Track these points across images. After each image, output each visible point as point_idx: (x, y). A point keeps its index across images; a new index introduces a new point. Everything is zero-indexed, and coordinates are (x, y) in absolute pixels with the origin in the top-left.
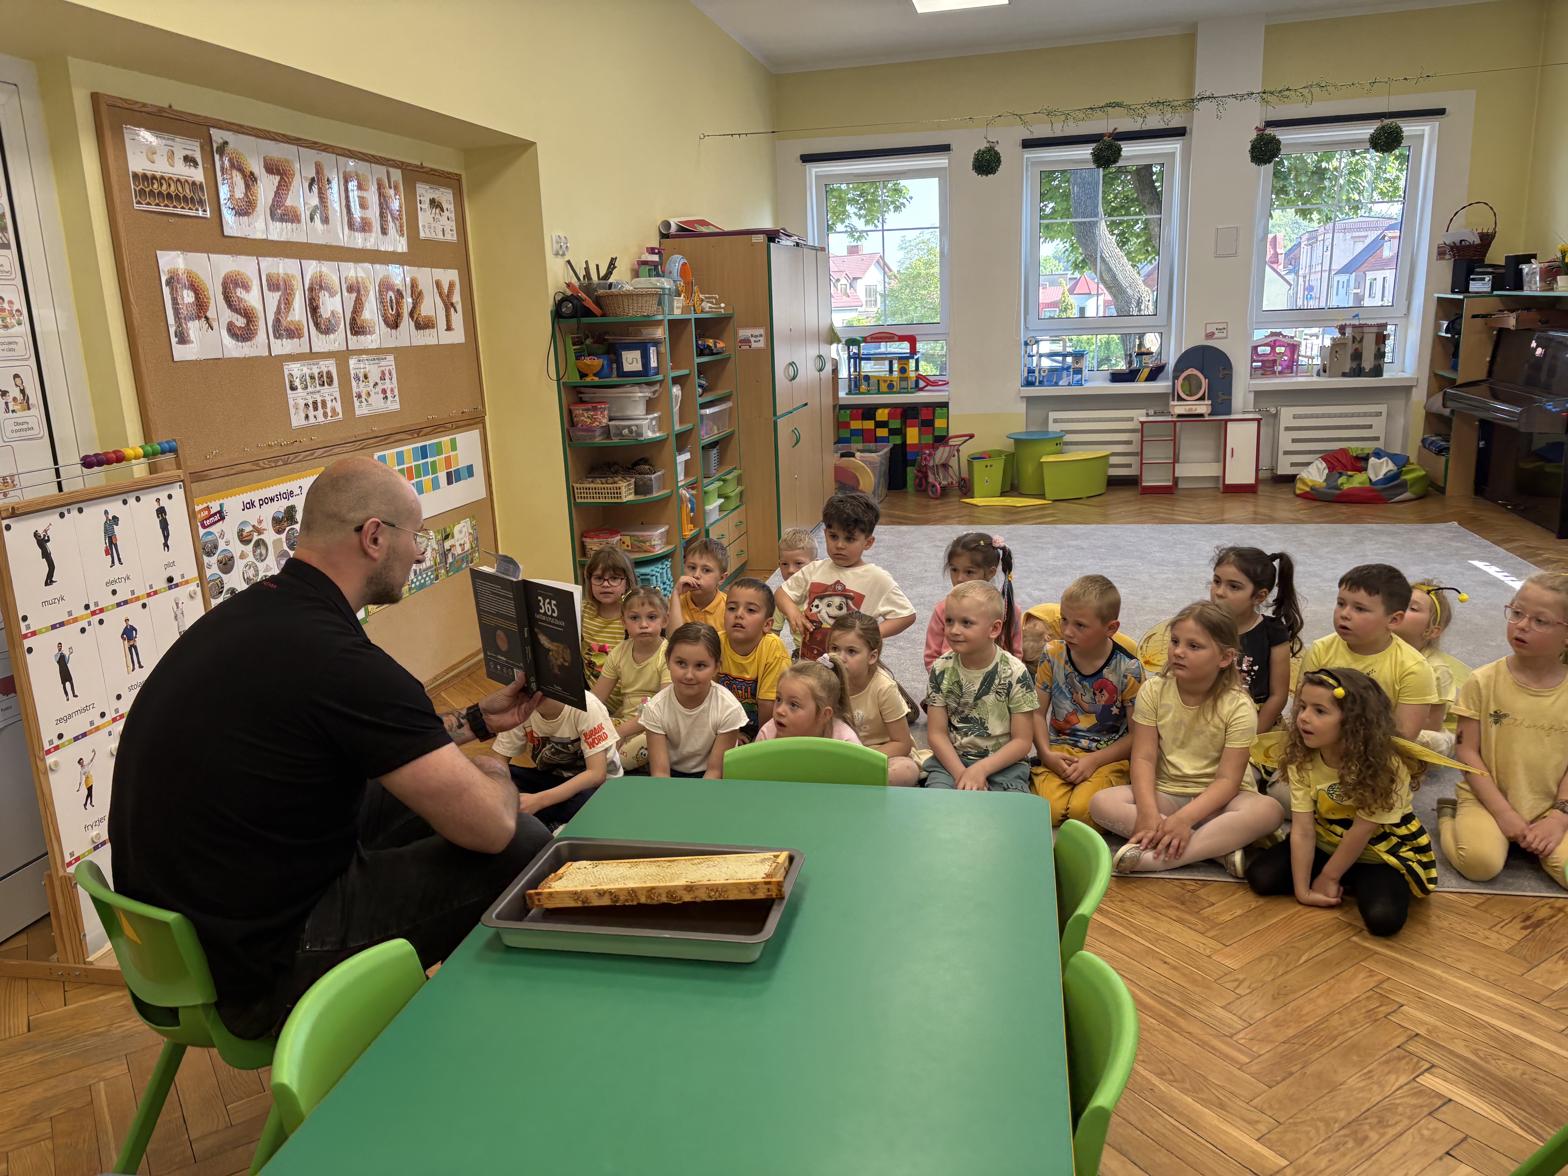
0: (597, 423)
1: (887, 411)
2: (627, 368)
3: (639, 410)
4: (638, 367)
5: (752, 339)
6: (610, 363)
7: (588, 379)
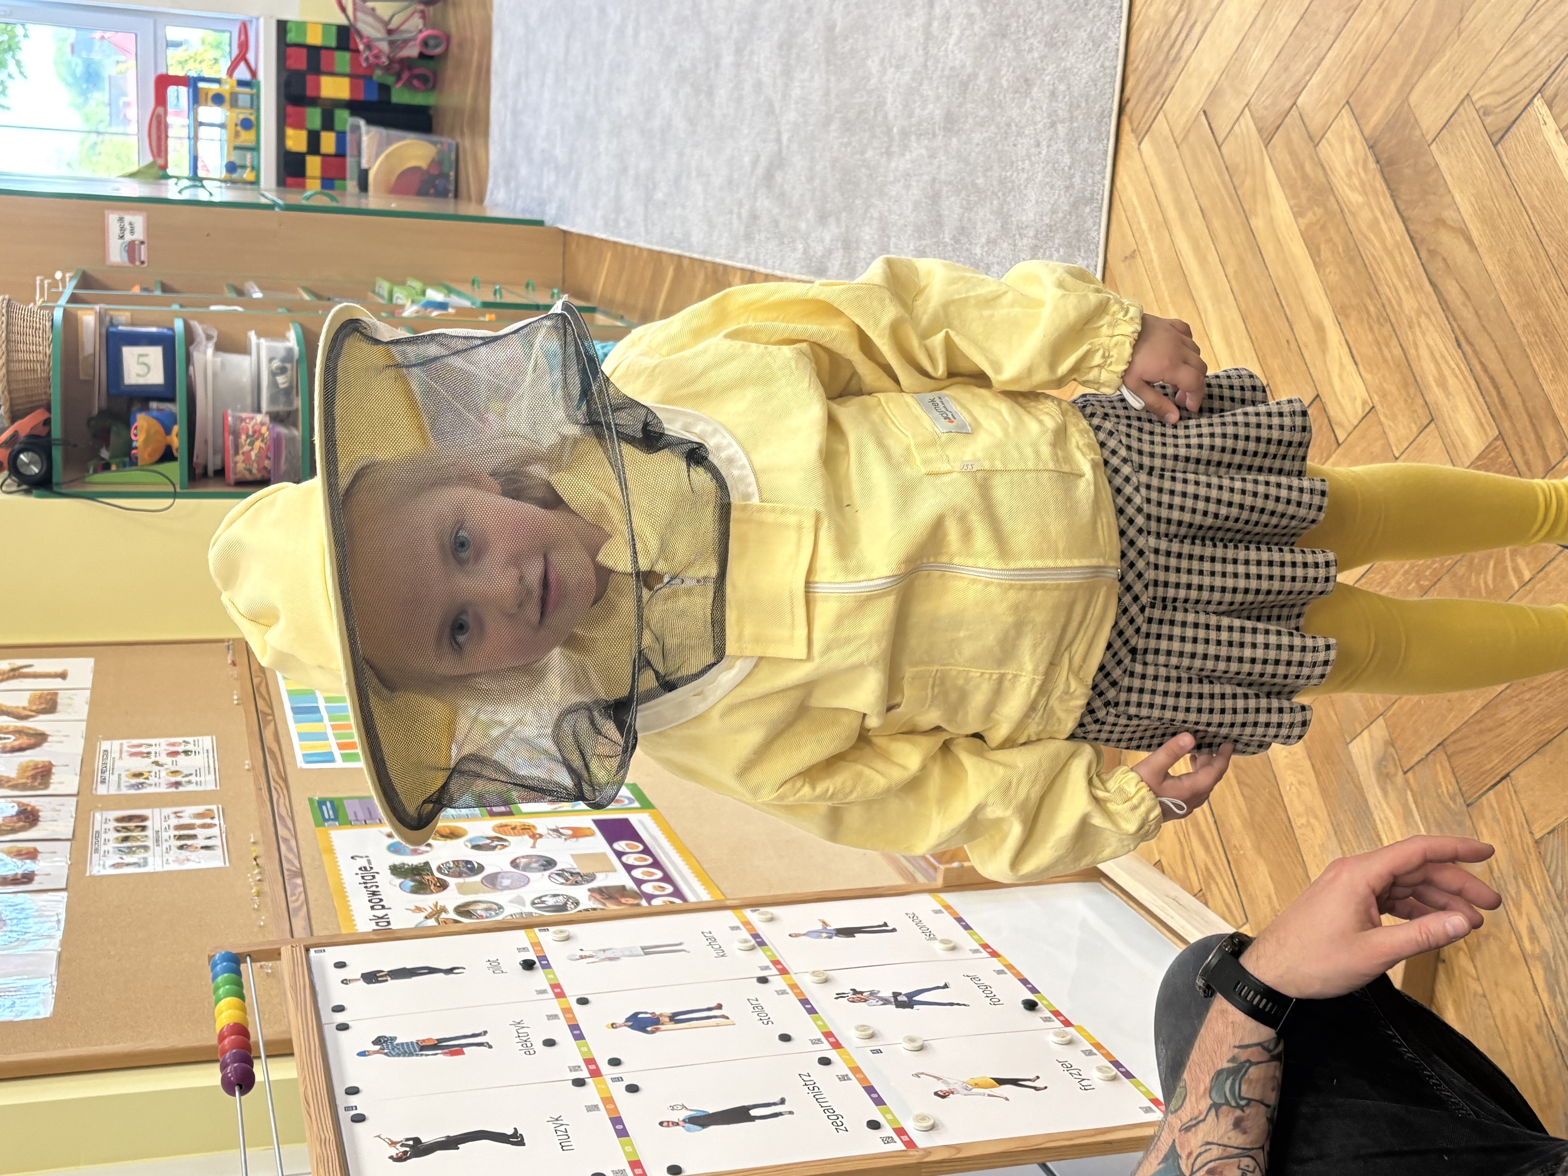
0: (264, 430)
1: (290, 132)
2: (156, 377)
3: (242, 365)
4: (155, 354)
5: (128, 237)
7: (176, 447)
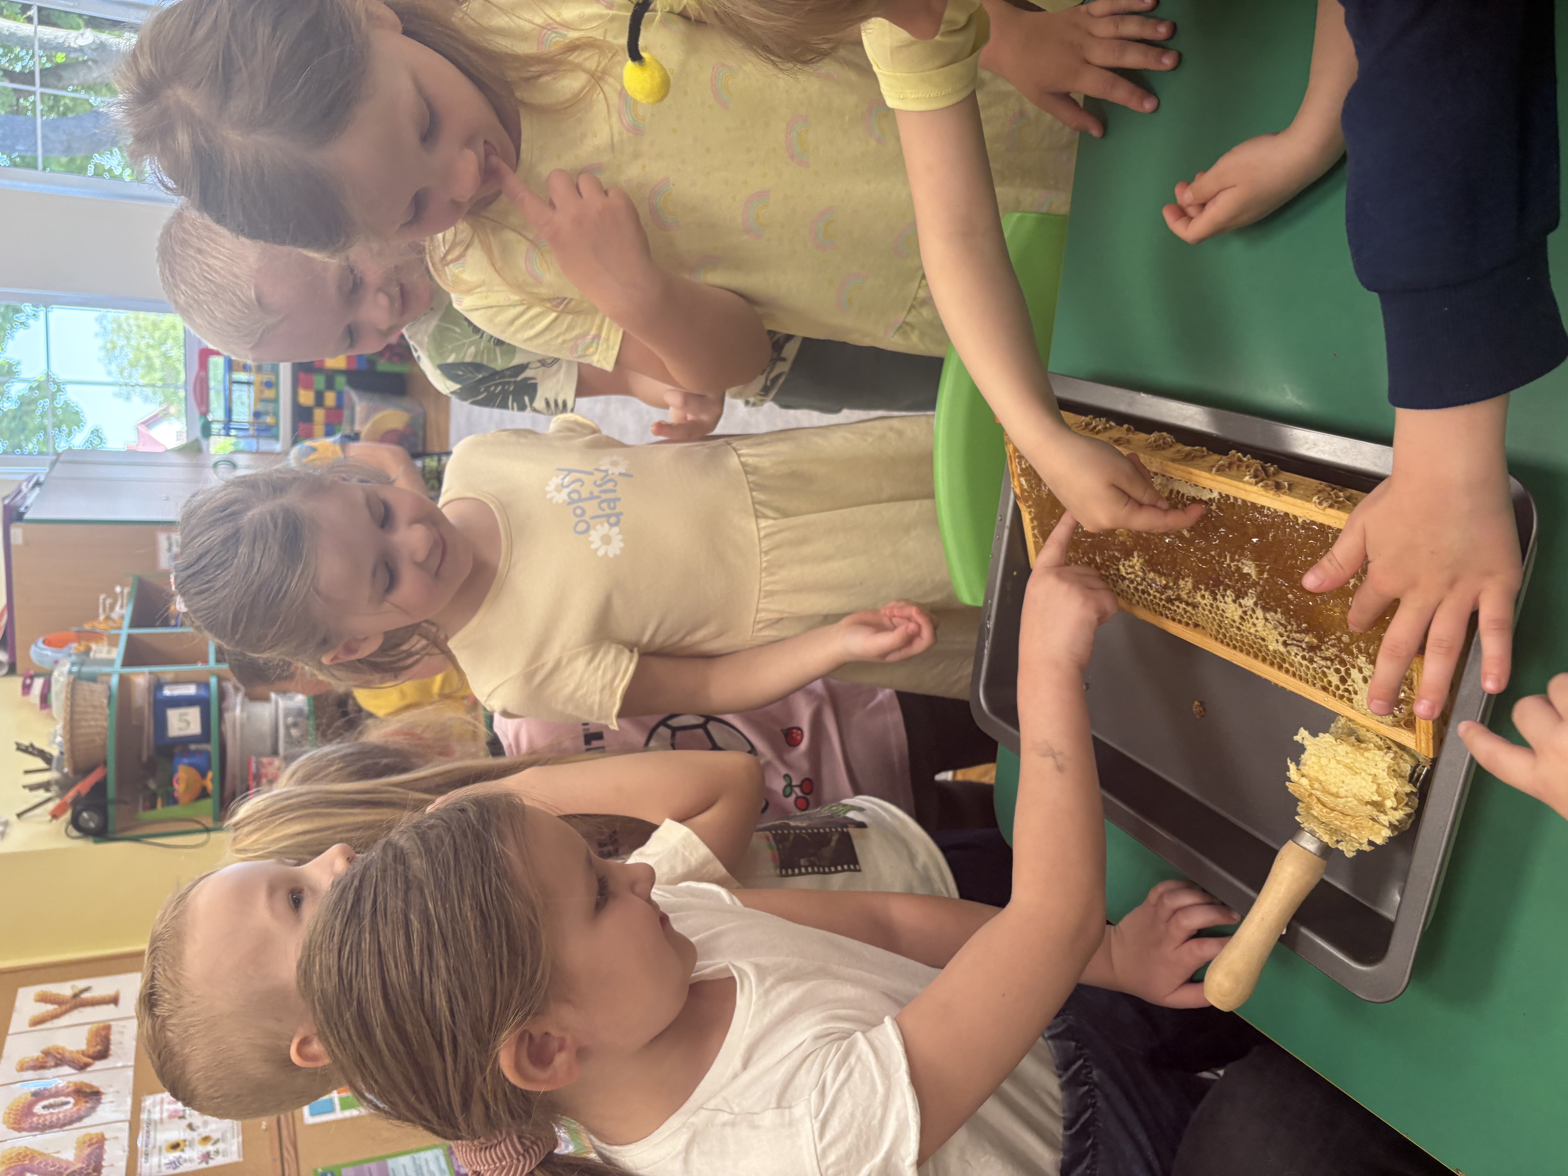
1: (301, 392)
3: (264, 712)
4: (194, 713)
6: (188, 753)
7: (210, 786)
